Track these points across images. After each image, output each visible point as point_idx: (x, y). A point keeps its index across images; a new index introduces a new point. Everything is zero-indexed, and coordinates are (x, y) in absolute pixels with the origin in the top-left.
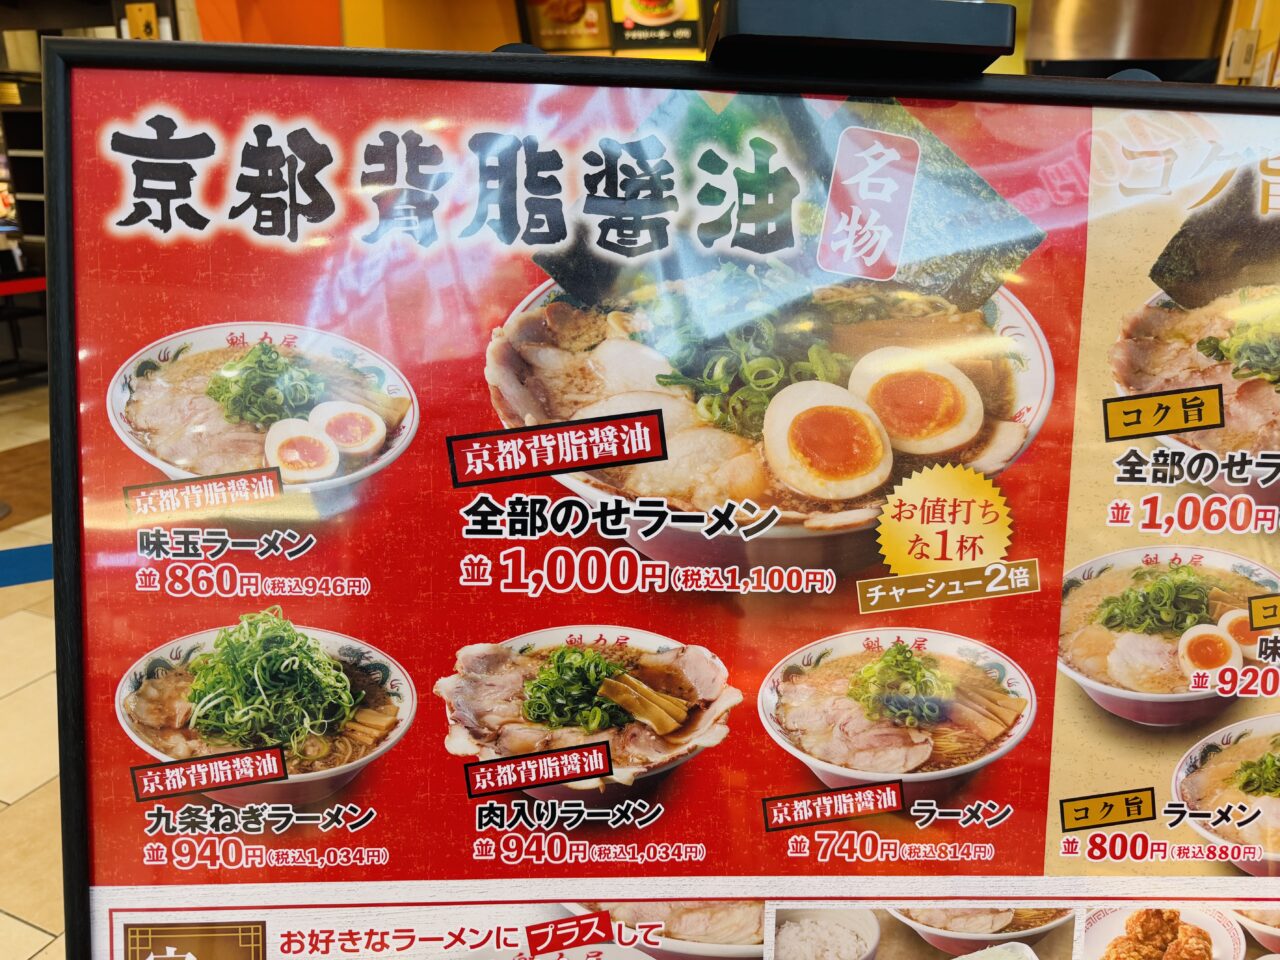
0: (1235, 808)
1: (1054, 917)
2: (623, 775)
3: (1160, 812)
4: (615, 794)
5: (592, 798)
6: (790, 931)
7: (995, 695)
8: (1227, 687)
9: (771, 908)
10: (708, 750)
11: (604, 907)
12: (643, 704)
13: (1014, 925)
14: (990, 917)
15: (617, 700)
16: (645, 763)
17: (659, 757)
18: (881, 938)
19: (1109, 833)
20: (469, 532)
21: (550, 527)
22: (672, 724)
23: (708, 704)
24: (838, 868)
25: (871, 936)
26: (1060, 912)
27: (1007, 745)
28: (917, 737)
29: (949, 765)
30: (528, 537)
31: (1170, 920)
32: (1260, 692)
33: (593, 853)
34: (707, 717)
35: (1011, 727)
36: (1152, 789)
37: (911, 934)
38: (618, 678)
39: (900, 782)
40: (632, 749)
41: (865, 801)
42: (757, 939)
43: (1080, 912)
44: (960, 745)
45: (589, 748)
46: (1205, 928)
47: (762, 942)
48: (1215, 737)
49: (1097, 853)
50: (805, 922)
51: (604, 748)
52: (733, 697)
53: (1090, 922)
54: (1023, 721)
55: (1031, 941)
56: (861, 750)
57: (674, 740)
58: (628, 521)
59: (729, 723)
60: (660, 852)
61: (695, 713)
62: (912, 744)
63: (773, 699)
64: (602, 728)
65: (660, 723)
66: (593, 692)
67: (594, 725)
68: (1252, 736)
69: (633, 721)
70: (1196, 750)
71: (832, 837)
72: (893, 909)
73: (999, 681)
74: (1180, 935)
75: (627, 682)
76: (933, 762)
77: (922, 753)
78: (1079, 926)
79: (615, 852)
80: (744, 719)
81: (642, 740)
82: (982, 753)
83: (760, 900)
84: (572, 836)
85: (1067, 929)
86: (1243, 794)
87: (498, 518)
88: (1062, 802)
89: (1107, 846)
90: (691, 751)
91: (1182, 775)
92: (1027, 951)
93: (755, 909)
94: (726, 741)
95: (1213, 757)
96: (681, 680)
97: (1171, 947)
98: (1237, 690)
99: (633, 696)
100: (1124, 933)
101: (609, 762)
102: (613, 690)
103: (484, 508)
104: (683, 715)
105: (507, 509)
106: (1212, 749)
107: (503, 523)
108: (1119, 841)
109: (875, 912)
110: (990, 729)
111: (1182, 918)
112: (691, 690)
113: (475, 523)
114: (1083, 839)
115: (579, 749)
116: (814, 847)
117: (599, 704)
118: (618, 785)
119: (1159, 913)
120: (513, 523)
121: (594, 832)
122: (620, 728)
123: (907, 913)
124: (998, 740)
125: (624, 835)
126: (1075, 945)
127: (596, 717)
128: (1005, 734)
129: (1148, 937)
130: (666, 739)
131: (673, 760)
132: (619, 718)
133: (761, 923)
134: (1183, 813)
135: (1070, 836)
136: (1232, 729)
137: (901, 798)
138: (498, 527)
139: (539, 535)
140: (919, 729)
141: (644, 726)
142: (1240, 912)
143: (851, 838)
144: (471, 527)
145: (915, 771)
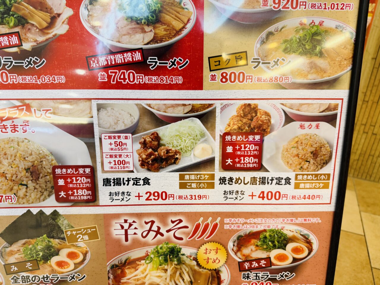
0: (280, 60)
1: (208, 108)
2: (27, 46)
3: (250, 62)
4: (24, 55)
5: (15, 56)
6: (103, 113)
7: (179, 10)
8: (277, 6)
9: (94, 103)
10: (61, 36)
11: (27, 102)
12: (32, 16)
13: (192, 111)
14: (183, 107)
15: (20, 13)
16: (36, 41)
17: (41, 39)
18: (140, 116)
19: (229, 71)
22: (45, 24)
23: (59, 15)
24: (119, 86)
25: (136, 115)
26: (210, 105)
27: (185, 32)
28: (147, 29)
29: (161, 41)
31: (254, 108)
32: (290, 8)
33: (19, 79)
34: (59, 21)
35: (186, 24)
36: (246, 52)
37: (152, 114)
38: (19, 3)
39: (142, 49)
40: (29, 35)
41: (128, 57)
42: (90, 116)
43: (218, 105)
44: (165, 33)
45: (11, 34)
46: (268, 111)
47: (92, 117)
48: (271, 28)
49: (224, 80)
50: (109, 109)
51: (17, 34)
52: (69, 12)
53: (222, 109)
54: (191, 21)
55: (199, 117)
56: (124, 35)
57: (46, 31)
59: (68, 24)
60: (46, 79)
61: (54, 19)
62: (145, 32)
63: (86, 12)
64: (15, 26)
65: (40, 24)
66: (9, 9)
67: (12, 24)
68: (287, 28)
69: (28, 23)
70: (264, 34)
71: (116, 73)
72: (144, 103)
73: (180, 3)
74: (258, 114)
75: (23, 5)
76: (154, 40)
77: (150, 36)
78: (218, 111)
79: (29, 79)
80: (74, 20)
81: (33, 31)
82: (175, 36)
83: (90, 99)
84: (10, 72)
85: (213, 112)
86: (284, 53)
88: (209, 58)
89: (228, 77)
90: (54, 36)
91: (258, 45)
92: (198, 121)
93: (88, 103)
94: (68, 31)
95: (271, 37)
96: (46, 5)
97: (255, 119)
98: (281, 7)
99: (27, 11)
100: (236, 114)
101: (20, 39)
102: (18, 9)
104: (49, 20)
106: (270, 34)
108: (233, 75)
109: (137, 105)
110: (178, 25)
111: (259, 107)
112: (51, 9)
114: (218, 74)
115: (7, 35)
116: (109, 77)
117: (13, 15)
118: (25, 50)
119: (249, 105)
121: (17, 70)
122: (23, 26)
123: (149, 105)
124: (181, 30)
125: (31, 72)
126: (217, 119)
127: (12, 21)
128: (184, 27)
129: (245, 116)
130: (43, 31)
131: (47, 40)
132: (22, 21)
133: (91, 109)
134: (259, 62)
135: (213, 73)
136: (279, 25)
137: (143, 56)
140: (148, 25)
141: (33, 25)
142: (282, 104)
143: (124, 73)
145: (147, 44)
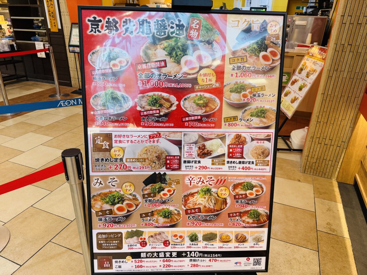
0: (249, 119)
1: (223, 135)
2: (162, 114)
3: (238, 120)
4: (160, 116)
5: (157, 117)
6: (186, 136)
7: (214, 102)
8: (248, 101)
9: (183, 133)
10: (174, 110)
11: (159, 132)
12: (164, 104)
13: (218, 136)
14: (214, 135)
15: (161, 103)
16: (165, 112)
17: (167, 111)
18: (199, 138)
19: (231, 123)
20: (139, 78)
21: (150, 77)
22: (169, 107)
23: (174, 104)
24: (192, 127)
25: (197, 137)
26: (224, 134)
27: (216, 110)
28: (203, 108)
29: (208, 112)
30: (147, 79)
31: (240, 135)
32: (253, 102)
33: (158, 125)
34: (174, 105)
35: (216, 107)
36: (237, 116)
37: (203, 137)
38: (161, 100)
39: (201, 115)
40: (163, 110)
41: (196, 118)
42: (181, 137)
43: (227, 134)
44: (209, 110)
45: (157, 110)
46: (245, 137)
47: (182, 138)
48: (246, 108)
49: (229, 125)
50: (188, 135)
51: (159, 110)
52: (177, 103)
53: (228, 136)
54: (218, 106)
55: (220, 138)
56: (195, 110)
57: (169, 109)
58: (162, 76)
59: (176, 106)
60: (167, 125)
61: (172, 105)
62: (202, 109)
63: (183, 103)
64: (159, 107)
65: (167, 106)
66: (157, 102)
67: (157, 106)
68: (252, 108)
69: (163, 106)
70: (243, 110)
71: (191, 123)
72: (200, 133)
73: (215, 100)
74: (242, 138)
75: (162, 100)
76: (205, 112)
77: (204, 111)
78: (227, 136)
79: (161, 125)
80: (179, 106)
81: (164, 109)
82: (212, 111)
83: (181, 132)
84: (155, 122)
85: (225, 137)
86: (250, 117)
87: (143, 76)
88: (224, 118)
89: (231, 124)
90: (171, 110)
91: (241, 114)
92: (219, 140)
93: (181, 133)
94: (176, 109)
95: (246, 111)
96: (170, 100)
97: (240, 139)
98: (249, 101)
99: (163, 102)
100: (233, 137)
101: (160, 112)
102: (160, 102)
103: (141, 74)
104: (170, 105)
105: (144, 74)
106: (246, 110)
107: (144, 76)
108: (232, 124)
109: (198, 134)
110: (213, 107)
111: (242, 135)
112: (171, 102)
113: (140, 76)
114: (227, 123)
115: (155, 110)
116: (189, 124)
117: (158, 103)
118: (161, 115)
119: (238, 134)
120: (145, 76)
121: (158, 122)
122: (161, 107)
123: (202, 134)
124: (215, 109)
125: (162, 122)
126: (226, 139)
127: (158, 105)
128: (215, 108)
129: (237, 138)
130: (168, 109)
131: (169, 112)
132: (161, 106)
133: (181, 135)
134: (242, 120)
135: (225, 123)
136: (249, 107)
137: (201, 117)
138: (143, 77)
139: (149, 78)
140: (203, 107)
141: (164, 107)
142: (250, 134)
143: (194, 123)
144: (139, 77)
145: (203, 113)
